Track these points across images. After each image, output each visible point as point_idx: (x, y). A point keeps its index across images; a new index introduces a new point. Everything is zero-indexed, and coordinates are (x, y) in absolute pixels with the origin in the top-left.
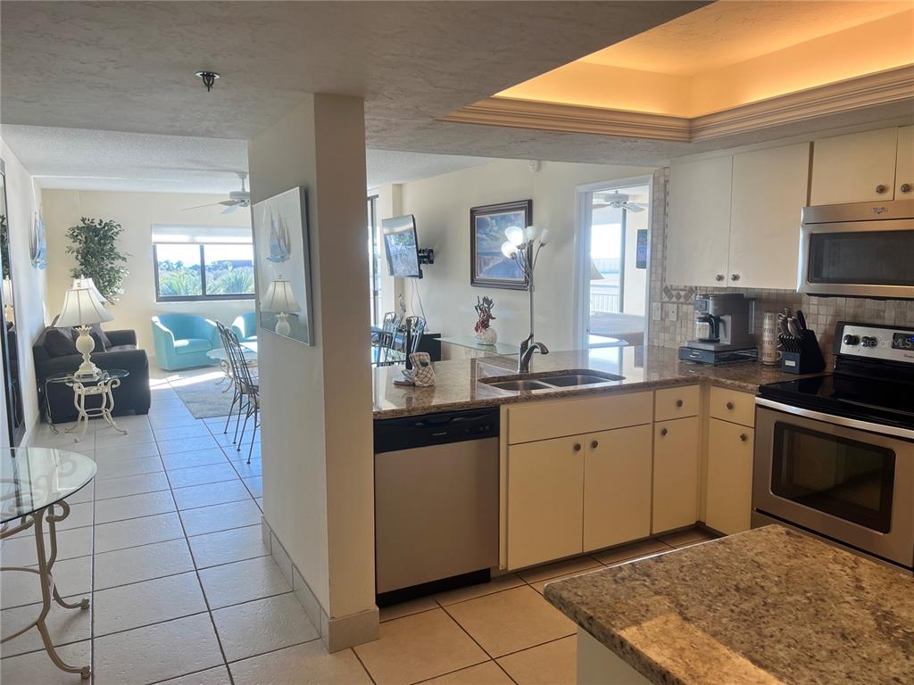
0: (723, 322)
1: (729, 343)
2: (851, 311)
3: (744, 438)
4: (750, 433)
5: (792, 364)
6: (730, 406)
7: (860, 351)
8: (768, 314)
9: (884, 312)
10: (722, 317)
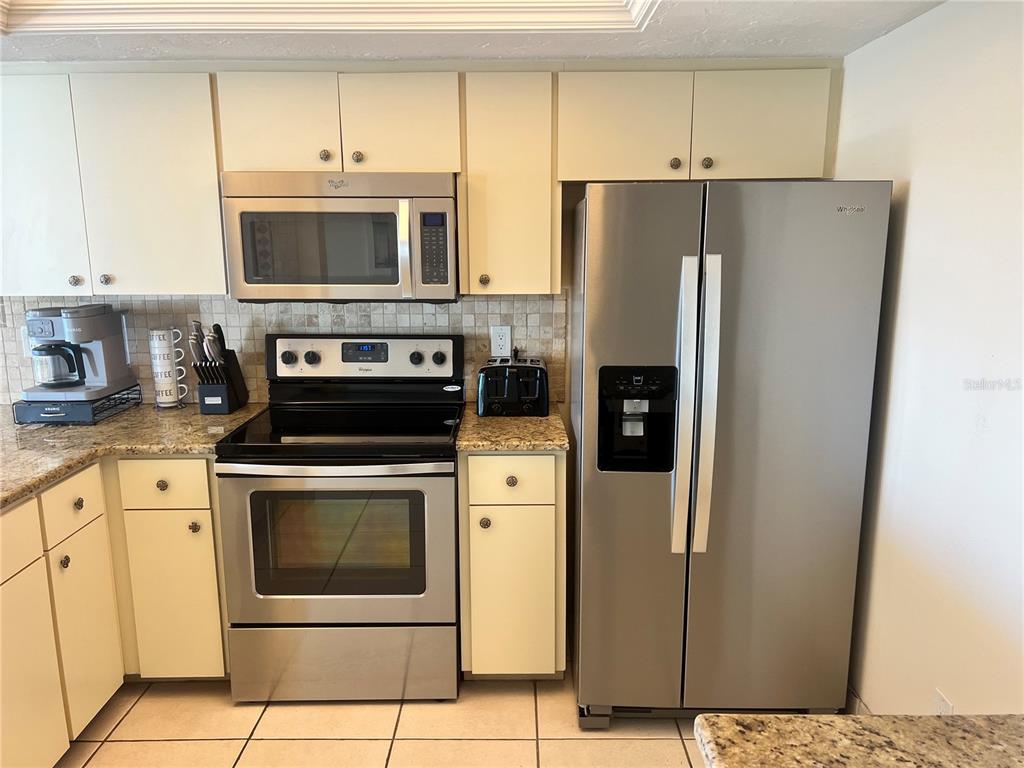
0: (87, 351)
1: (105, 385)
2: (274, 319)
3: (195, 528)
4: (204, 519)
5: (217, 400)
6: (163, 486)
7: (303, 370)
8: (155, 333)
9: (317, 317)
10: (82, 345)
